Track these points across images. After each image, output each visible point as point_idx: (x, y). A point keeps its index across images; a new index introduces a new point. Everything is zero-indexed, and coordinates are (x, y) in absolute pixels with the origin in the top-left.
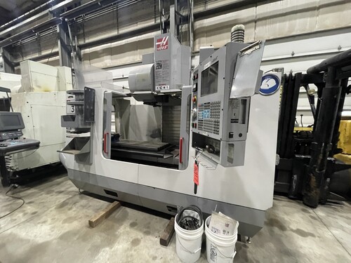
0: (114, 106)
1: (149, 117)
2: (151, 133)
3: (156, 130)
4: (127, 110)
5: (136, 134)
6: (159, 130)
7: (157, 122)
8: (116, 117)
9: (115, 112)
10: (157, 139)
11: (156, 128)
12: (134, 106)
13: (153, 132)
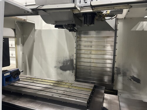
0: (14, 30)
1: (59, 45)
2: (61, 65)
3: (67, 61)
4: (31, 36)
5: (41, 65)
6: (72, 61)
7: (69, 51)
8: (17, 43)
9: (15, 37)
10: (68, 72)
11: (68, 58)
12: (40, 31)
13: (64, 63)
